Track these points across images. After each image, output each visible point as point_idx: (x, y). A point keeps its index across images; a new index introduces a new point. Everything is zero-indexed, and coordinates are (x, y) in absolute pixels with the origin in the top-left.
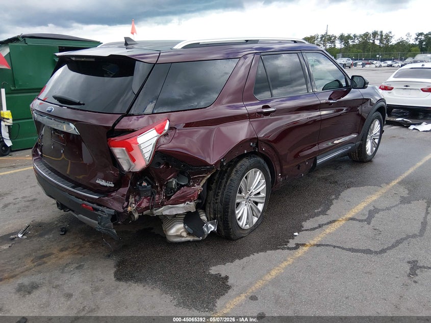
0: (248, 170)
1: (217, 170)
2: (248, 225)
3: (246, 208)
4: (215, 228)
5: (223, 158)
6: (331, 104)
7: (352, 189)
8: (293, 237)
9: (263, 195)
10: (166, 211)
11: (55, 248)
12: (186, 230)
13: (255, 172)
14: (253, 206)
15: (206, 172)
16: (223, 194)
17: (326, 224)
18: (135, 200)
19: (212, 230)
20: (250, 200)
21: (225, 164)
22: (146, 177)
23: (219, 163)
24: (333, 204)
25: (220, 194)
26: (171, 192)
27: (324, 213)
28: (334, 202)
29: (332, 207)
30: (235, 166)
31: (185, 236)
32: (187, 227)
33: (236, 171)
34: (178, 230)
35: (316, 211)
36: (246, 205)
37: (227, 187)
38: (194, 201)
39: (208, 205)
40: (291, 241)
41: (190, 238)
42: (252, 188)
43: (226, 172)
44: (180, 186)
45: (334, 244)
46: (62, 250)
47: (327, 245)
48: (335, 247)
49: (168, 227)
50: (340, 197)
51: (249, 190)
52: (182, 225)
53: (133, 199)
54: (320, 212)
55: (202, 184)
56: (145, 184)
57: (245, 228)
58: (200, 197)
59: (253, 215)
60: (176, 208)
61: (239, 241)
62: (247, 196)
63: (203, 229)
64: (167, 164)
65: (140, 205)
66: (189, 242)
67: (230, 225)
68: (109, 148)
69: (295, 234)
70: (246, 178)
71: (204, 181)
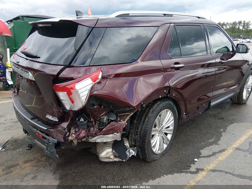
0: (161, 110)
1: (138, 111)
2: (160, 151)
3: (159, 138)
4: (135, 153)
5: (143, 102)
6: (223, 63)
7: (234, 124)
8: (194, 162)
9: (172, 128)
10: (99, 139)
11: (21, 160)
12: (114, 154)
13: (166, 111)
14: (164, 136)
15: (130, 111)
16: (142, 128)
17: (218, 153)
18: (75, 131)
19: (133, 154)
20: (162, 132)
21: (144, 106)
22: (83, 115)
23: (140, 105)
24: (222, 136)
25: (139, 128)
26: (103, 126)
27: (216, 143)
28: (223, 134)
29: (221, 138)
30: (152, 107)
31: (113, 158)
32: (114, 151)
33: (152, 111)
34: (108, 153)
35: (210, 141)
36: (159, 136)
37: (145, 123)
38: (120, 132)
39: (130, 135)
40: (192, 165)
41: (117, 160)
42: (164, 124)
43: (145, 111)
44: (110, 121)
45: (226, 170)
46: (25, 162)
47: (221, 171)
48: (226, 173)
49: (100, 150)
50: (227, 130)
51: (162, 125)
52: (111, 150)
53: (74, 130)
54: (213, 142)
55: (126, 120)
56: (82, 120)
57: (158, 153)
58: (124, 129)
59: (164, 143)
60: (106, 138)
61: (153, 163)
62: (160, 129)
63: (126, 154)
64: (100, 105)
65: (79, 134)
66: (116, 162)
67: (146, 152)
68: (54, 92)
69: (195, 160)
70: (160, 116)
71: (128, 118)
